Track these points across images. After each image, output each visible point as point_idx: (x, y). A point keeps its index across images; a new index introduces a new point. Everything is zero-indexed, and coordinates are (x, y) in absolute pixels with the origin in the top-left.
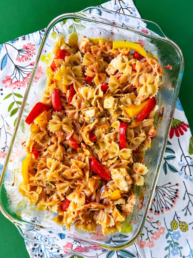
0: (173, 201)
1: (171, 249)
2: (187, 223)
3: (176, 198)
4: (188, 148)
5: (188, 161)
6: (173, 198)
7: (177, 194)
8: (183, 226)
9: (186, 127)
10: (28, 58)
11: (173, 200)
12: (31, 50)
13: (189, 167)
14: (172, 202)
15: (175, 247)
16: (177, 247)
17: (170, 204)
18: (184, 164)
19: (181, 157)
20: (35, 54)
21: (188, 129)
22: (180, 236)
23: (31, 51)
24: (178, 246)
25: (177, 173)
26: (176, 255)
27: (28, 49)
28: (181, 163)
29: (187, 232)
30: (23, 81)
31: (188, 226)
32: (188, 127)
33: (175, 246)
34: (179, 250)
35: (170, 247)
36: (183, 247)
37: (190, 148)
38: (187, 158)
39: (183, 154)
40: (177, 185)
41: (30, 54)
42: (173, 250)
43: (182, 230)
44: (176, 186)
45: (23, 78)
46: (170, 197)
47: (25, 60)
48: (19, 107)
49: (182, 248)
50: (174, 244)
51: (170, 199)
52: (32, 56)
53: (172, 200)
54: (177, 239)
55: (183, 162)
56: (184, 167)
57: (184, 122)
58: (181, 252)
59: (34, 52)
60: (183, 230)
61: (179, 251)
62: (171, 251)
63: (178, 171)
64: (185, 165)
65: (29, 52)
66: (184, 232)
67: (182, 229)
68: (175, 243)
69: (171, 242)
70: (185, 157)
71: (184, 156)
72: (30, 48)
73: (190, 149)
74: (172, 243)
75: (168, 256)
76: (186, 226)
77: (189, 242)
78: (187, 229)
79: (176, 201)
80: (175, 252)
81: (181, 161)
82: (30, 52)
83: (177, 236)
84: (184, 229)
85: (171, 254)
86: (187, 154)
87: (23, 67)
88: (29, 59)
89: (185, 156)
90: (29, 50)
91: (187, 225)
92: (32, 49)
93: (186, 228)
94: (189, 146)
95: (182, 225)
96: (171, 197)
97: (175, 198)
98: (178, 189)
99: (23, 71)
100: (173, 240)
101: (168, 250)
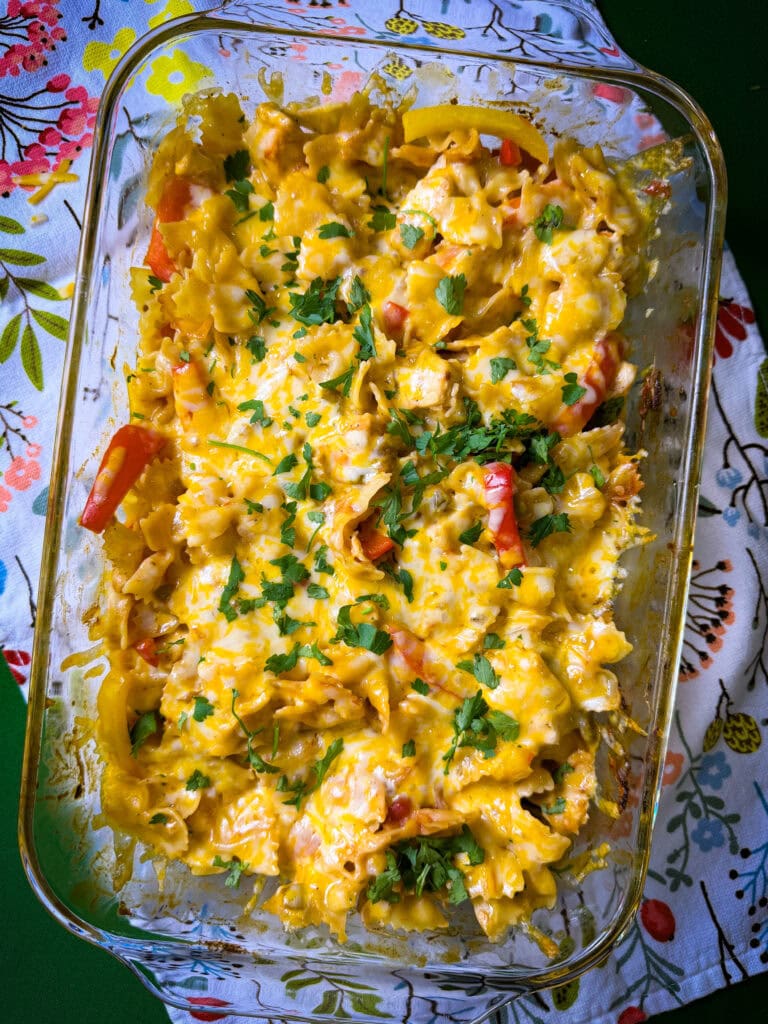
0: (711, 639)
1: (692, 824)
2: (754, 718)
3: (722, 623)
4: (753, 411)
5: (754, 465)
6: (709, 623)
7: (725, 605)
8: (740, 730)
9: (742, 322)
10: (36, 55)
11: (709, 632)
12: (44, 20)
13: (761, 489)
14: (704, 640)
15: (707, 816)
16: (718, 816)
17: (696, 650)
18: (739, 478)
19: (726, 448)
20: (64, 39)
21: (751, 329)
22: (726, 771)
23: (46, 25)
24: (720, 812)
25: (718, 517)
26: (714, 850)
27: (34, 16)
28: (726, 476)
29: (756, 753)
30: (22, 159)
31: (757, 729)
32: (750, 321)
33: (707, 811)
34: (724, 826)
35: (689, 818)
36: (742, 815)
37: (763, 409)
38: (752, 453)
39: (733, 438)
40: (722, 566)
41: (44, 41)
42: (702, 828)
43: (734, 746)
44: (718, 572)
45: (19, 146)
46: (696, 624)
47: (20, 67)
48: (9, 274)
49: (735, 818)
50: (705, 807)
51: (698, 629)
52: (53, 48)
53: (704, 633)
54: (717, 785)
55: (735, 471)
56: (741, 493)
57: (732, 299)
58: (736, 834)
59: (58, 29)
60: (737, 745)
61: (725, 831)
62: (694, 834)
63: (719, 507)
64: (745, 482)
65: (37, 29)
66: (745, 755)
67: (733, 742)
68: (706, 800)
69: (690, 796)
70: (742, 449)
71: (737, 443)
72: (41, 10)
73: (763, 413)
74: (697, 800)
75: (683, 853)
76: (751, 732)
77: (763, 792)
78: (756, 740)
79: (721, 637)
80: (708, 835)
81: (727, 465)
82: (42, 28)
83: (714, 771)
84: (741, 742)
85: (694, 847)
86: (747, 434)
87: (15, 97)
88: (40, 62)
89: (743, 444)
90: (37, 22)
91: (752, 728)
92: (48, 16)
93: (751, 737)
94: (757, 402)
95: (734, 729)
96: (701, 622)
97: (716, 623)
98: (729, 586)
99: (17, 117)
100: (699, 791)
101: (680, 830)
